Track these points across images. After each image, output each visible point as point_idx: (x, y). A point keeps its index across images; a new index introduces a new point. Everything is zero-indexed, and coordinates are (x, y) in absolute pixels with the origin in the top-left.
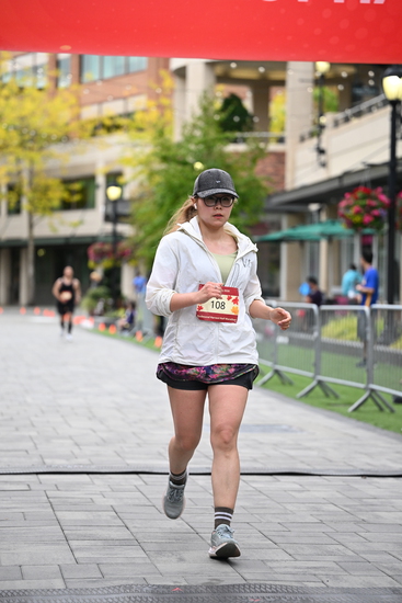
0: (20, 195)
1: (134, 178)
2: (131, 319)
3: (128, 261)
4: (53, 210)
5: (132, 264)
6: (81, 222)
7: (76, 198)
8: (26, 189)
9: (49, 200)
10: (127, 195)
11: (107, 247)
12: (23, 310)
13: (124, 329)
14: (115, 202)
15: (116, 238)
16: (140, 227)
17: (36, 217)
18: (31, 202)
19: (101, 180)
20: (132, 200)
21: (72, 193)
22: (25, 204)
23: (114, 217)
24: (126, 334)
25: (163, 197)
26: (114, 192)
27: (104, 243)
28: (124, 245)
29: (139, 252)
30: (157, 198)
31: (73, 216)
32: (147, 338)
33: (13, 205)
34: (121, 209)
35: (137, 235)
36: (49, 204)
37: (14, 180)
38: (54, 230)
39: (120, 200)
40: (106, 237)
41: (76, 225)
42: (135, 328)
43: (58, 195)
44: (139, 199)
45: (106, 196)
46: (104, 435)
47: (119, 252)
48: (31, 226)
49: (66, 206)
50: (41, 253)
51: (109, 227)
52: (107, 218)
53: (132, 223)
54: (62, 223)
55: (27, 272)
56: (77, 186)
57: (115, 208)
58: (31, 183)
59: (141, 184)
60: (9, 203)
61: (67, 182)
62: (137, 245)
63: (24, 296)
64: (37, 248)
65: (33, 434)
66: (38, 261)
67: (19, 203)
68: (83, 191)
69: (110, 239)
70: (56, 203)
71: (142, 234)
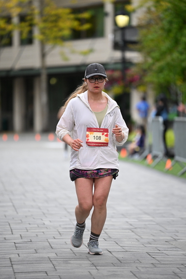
0: (31, 25)
1: (141, 6)
2: (141, 143)
3: (136, 87)
4: (64, 39)
5: (141, 89)
6: (91, 51)
7: (86, 27)
8: (37, 19)
9: (61, 30)
10: (135, 22)
11: (117, 74)
12: (38, 137)
13: (134, 152)
14: (123, 29)
15: (126, 64)
16: (149, 53)
17: (48, 47)
18: (43, 33)
19: (109, 8)
20: (140, 27)
21: (82, 21)
22: (37, 35)
23: (122, 45)
24: (136, 157)
25: (171, 23)
26: (122, 20)
27: (113, 70)
28: (133, 71)
29: (148, 78)
30: (165, 24)
31: (83, 45)
32: (157, 160)
33: (25, 36)
34: (130, 37)
35: (146, 61)
36: (60, 34)
37: (25, 10)
38: (66, 59)
39: (129, 27)
40: (116, 63)
41: (85, 54)
42: (146, 152)
43: (68, 24)
44: (147, 26)
45: (115, 23)
46: (120, 256)
47: (128, 78)
48: (43, 55)
49: (77, 35)
50: (53, 81)
51: (118, 55)
52: (116, 46)
53: (139, 51)
54: (73, 52)
55: (41, 100)
56: (86, 15)
57: (123, 35)
58: (41, 14)
59: (149, 11)
60: (21, 33)
61: (76, 10)
62: (145, 71)
63: (39, 123)
64: (50, 76)
65: (52, 255)
66: (51, 89)
67: (31, 32)
68: (92, 20)
69: (119, 66)
70: (67, 33)
71: (150, 60)
